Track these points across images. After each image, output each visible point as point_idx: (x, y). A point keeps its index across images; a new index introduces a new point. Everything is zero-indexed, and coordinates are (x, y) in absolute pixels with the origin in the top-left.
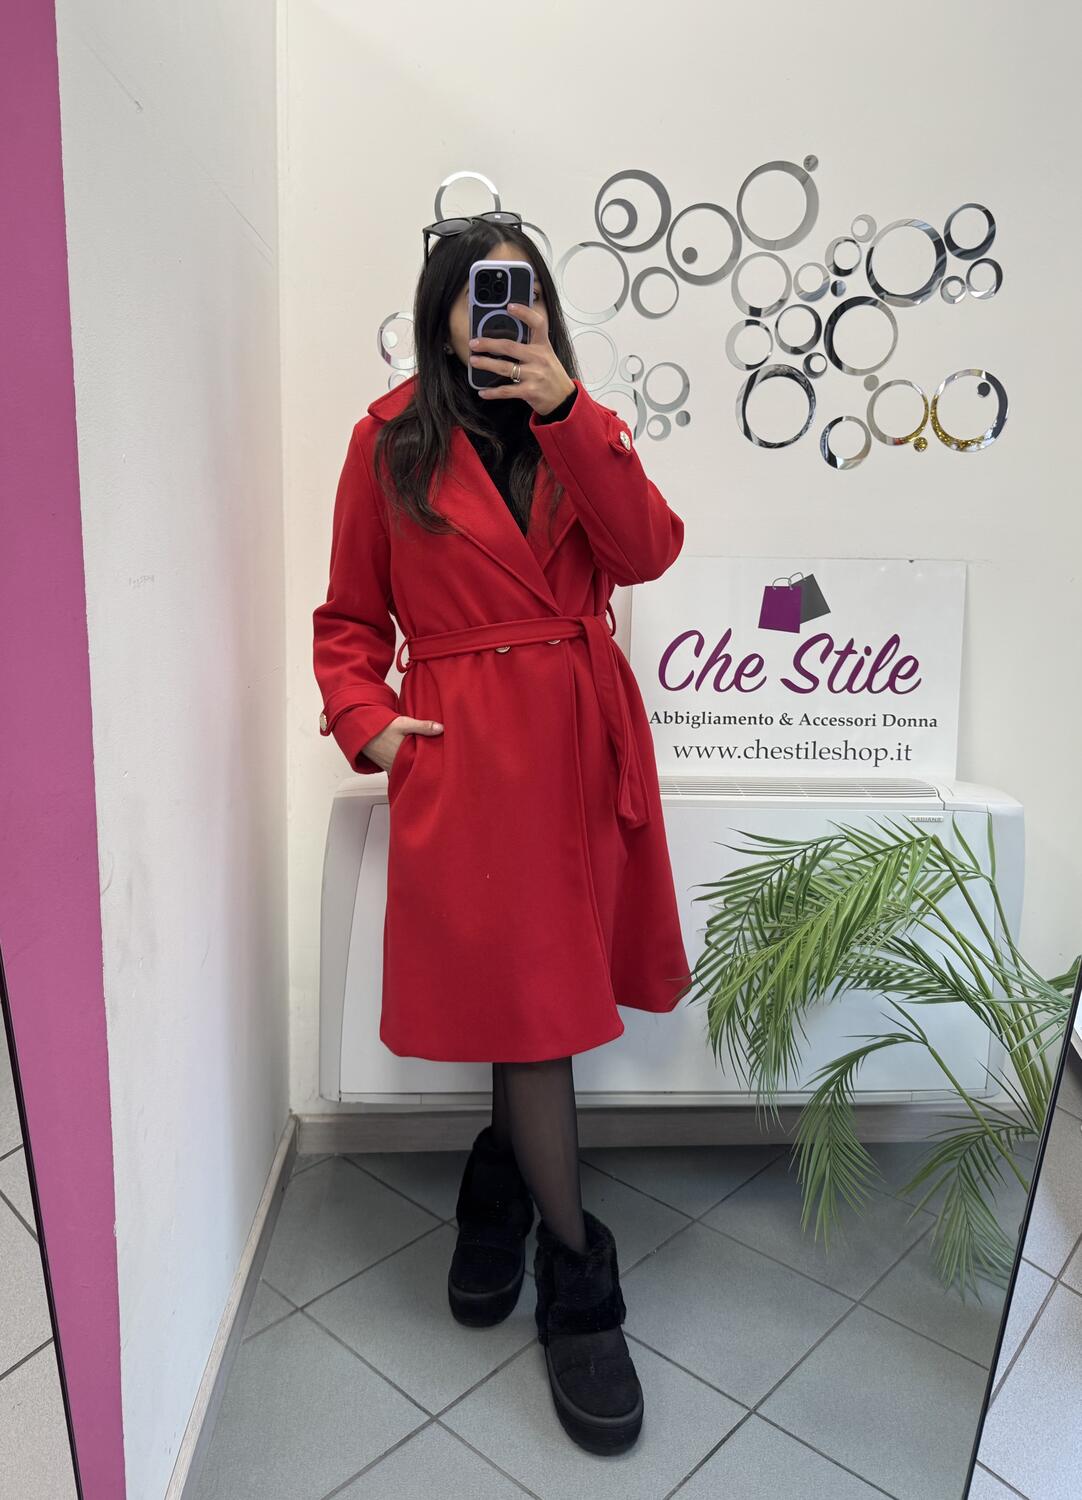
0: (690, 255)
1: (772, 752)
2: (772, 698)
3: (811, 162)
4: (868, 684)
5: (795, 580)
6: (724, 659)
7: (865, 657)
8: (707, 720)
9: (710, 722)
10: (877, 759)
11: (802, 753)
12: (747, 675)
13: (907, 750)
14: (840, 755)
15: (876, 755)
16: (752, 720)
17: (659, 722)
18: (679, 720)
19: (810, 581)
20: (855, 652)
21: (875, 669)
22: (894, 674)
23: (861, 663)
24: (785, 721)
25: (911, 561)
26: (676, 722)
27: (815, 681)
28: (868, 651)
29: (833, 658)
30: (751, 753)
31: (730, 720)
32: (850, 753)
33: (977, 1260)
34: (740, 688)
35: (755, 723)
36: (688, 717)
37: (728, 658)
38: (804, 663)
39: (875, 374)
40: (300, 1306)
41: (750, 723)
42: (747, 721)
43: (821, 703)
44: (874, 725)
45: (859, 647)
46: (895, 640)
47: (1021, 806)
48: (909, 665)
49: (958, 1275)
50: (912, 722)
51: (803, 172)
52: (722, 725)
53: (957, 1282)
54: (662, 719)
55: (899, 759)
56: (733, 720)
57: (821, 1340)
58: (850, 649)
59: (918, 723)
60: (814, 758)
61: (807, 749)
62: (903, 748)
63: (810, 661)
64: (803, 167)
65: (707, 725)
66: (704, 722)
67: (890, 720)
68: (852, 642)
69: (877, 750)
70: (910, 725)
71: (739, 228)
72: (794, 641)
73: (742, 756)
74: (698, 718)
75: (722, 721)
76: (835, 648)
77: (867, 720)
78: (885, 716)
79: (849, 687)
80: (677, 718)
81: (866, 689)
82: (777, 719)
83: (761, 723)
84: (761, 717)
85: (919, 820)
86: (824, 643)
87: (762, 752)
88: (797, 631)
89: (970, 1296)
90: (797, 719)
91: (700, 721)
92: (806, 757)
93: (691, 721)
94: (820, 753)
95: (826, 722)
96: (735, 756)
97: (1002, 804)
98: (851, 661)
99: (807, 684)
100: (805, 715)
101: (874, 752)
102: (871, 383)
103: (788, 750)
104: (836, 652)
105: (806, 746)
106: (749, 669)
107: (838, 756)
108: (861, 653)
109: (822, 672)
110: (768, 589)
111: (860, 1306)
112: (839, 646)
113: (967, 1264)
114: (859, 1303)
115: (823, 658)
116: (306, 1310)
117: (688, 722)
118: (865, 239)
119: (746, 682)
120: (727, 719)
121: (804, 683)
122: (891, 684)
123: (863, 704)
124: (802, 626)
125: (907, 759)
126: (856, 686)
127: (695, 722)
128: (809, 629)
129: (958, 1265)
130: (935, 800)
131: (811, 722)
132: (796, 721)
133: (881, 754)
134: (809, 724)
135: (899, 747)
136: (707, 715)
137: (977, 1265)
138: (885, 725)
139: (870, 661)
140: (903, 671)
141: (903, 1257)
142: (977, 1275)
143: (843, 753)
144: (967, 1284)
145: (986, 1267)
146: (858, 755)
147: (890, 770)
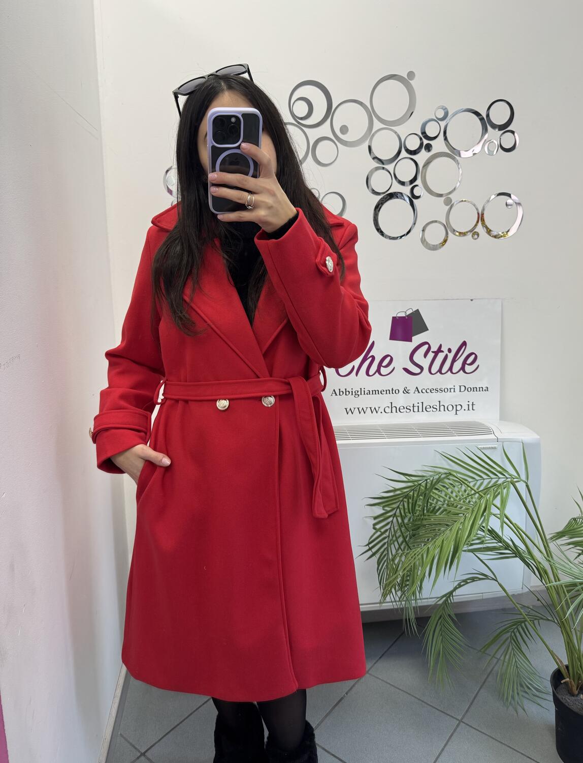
0: (344, 129)
1: (399, 409)
2: (399, 379)
3: (411, 75)
4: (451, 369)
5: (408, 313)
6: (371, 358)
7: (448, 354)
8: (363, 393)
9: (364, 394)
10: (456, 410)
11: (416, 409)
12: (384, 367)
13: (473, 405)
14: (436, 409)
15: (456, 408)
16: (388, 392)
17: (336, 395)
18: (347, 393)
19: (417, 313)
20: (443, 352)
21: (454, 360)
22: (464, 363)
23: (446, 357)
24: (406, 391)
25: (472, 300)
26: (346, 395)
27: (421, 368)
28: (450, 350)
29: (431, 355)
30: (388, 410)
31: (376, 392)
32: (442, 408)
33: (521, 686)
34: (380, 374)
35: (389, 393)
36: (352, 392)
37: (373, 358)
38: (415, 358)
39: (450, 196)
40: (143, 751)
41: (386, 393)
42: (385, 392)
43: (425, 380)
44: (454, 391)
45: (444, 348)
46: (464, 344)
47: (539, 437)
48: (473, 357)
49: (513, 697)
50: (475, 389)
51: (406, 81)
52: (371, 395)
53: (513, 702)
54: (338, 393)
55: (469, 410)
56: (377, 392)
57: (443, 750)
58: (440, 350)
59: (478, 390)
60: (423, 411)
61: (418, 406)
62: (470, 404)
63: (419, 357)
64: (406, 77)
65: (363, 395)
66: (361, 394)
67: (463, 389)
68: (441, 346)
69: (456, 406)
70: (474, 391)
71: (371, 114)
72: (409, 346)
73: (383, 412)
74: (358, 391)
75: (371, 393)
76: (432, 350)
77: (450, 389)
78: (460, 386)
79: (440, 371)
80: (346, 392)
81: (449, 372)
82: (401, 390)
83: (393, 393)
84: (392, 390)
85: (484, 448)
86: (426, 347)
87: (394, 409)
88: (411, 341)
89: (520, 710)
90: (412, 390)
91: (359, 393)
92: (418, 411)
93: (354, 394)
94: (426, 408)
95: (428, 391)
96: (379, 412)
97: (528, 436)
98: (441, 357)
99: (417, 370)
100: (417, 388)
101: (455, 407)
102: (448, 202)
103: (408, 407)
104: (432, 352)
105: (418, 405)
106: (385, 363)
107: (435, 410)
108: (446, 352)
109: (425, 363)
110: (394, 318)
111: (461, 723)
112: (434, 348)
113: (517, 689)
114: (461, 721)
115: (426, 355)
116: (146, 754)
117: (352, 394)
118: (443, 119)
119: (383, 371)
120: (374, 392)
121: (416, 370)
122: (463, 368)
123: (448, 380)
124: (413, 338)
125: (473, 410)
126: (444, 371)
127: (356, 394)
128: (417, 339)
129: (513, 691)
130: (492, 437)
131: (420, 391)
132: (412, 391)
133: (459, 408)
134: (419, 392)
135: (468, 403)
136: (363, 390)
137: (522, 689)
138: (460, 391)
139: (451, 356)
140: (470, 360)
141: (481, 688)
142: (522, 696)
143: (438, 408)
144: (518, 703)
145: (526, 689)
146: (446, 409)
147: (464, 417)
